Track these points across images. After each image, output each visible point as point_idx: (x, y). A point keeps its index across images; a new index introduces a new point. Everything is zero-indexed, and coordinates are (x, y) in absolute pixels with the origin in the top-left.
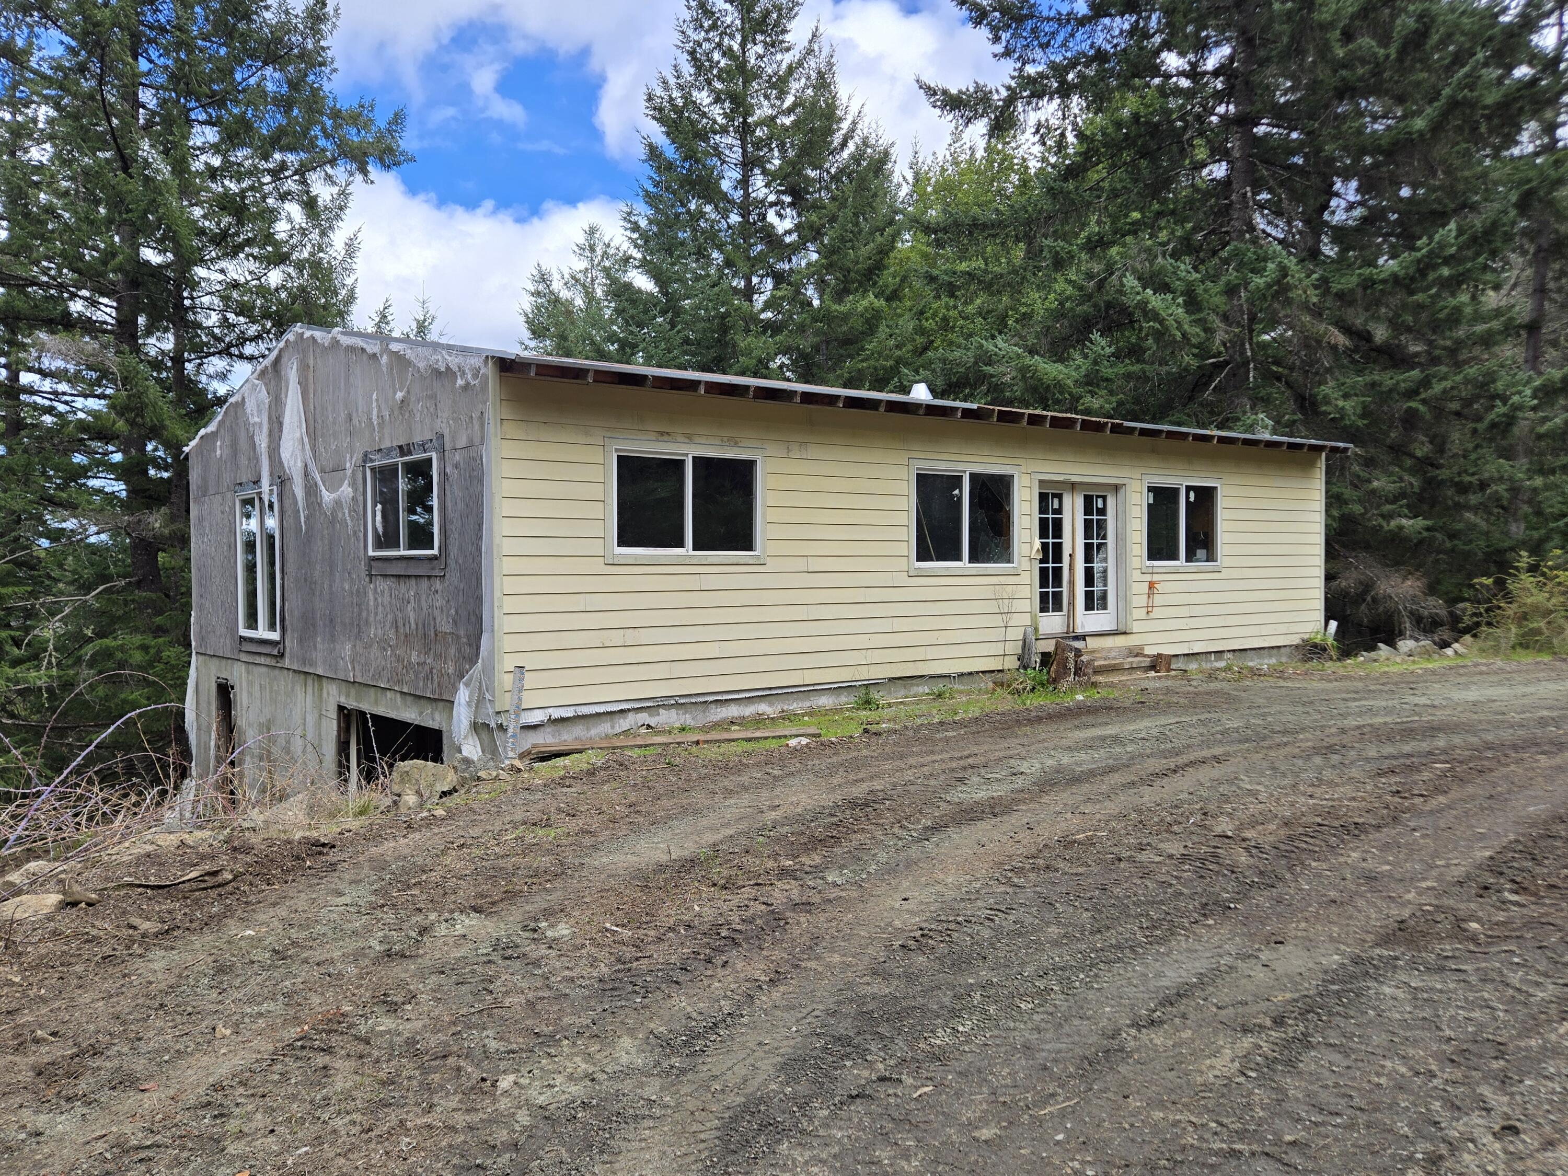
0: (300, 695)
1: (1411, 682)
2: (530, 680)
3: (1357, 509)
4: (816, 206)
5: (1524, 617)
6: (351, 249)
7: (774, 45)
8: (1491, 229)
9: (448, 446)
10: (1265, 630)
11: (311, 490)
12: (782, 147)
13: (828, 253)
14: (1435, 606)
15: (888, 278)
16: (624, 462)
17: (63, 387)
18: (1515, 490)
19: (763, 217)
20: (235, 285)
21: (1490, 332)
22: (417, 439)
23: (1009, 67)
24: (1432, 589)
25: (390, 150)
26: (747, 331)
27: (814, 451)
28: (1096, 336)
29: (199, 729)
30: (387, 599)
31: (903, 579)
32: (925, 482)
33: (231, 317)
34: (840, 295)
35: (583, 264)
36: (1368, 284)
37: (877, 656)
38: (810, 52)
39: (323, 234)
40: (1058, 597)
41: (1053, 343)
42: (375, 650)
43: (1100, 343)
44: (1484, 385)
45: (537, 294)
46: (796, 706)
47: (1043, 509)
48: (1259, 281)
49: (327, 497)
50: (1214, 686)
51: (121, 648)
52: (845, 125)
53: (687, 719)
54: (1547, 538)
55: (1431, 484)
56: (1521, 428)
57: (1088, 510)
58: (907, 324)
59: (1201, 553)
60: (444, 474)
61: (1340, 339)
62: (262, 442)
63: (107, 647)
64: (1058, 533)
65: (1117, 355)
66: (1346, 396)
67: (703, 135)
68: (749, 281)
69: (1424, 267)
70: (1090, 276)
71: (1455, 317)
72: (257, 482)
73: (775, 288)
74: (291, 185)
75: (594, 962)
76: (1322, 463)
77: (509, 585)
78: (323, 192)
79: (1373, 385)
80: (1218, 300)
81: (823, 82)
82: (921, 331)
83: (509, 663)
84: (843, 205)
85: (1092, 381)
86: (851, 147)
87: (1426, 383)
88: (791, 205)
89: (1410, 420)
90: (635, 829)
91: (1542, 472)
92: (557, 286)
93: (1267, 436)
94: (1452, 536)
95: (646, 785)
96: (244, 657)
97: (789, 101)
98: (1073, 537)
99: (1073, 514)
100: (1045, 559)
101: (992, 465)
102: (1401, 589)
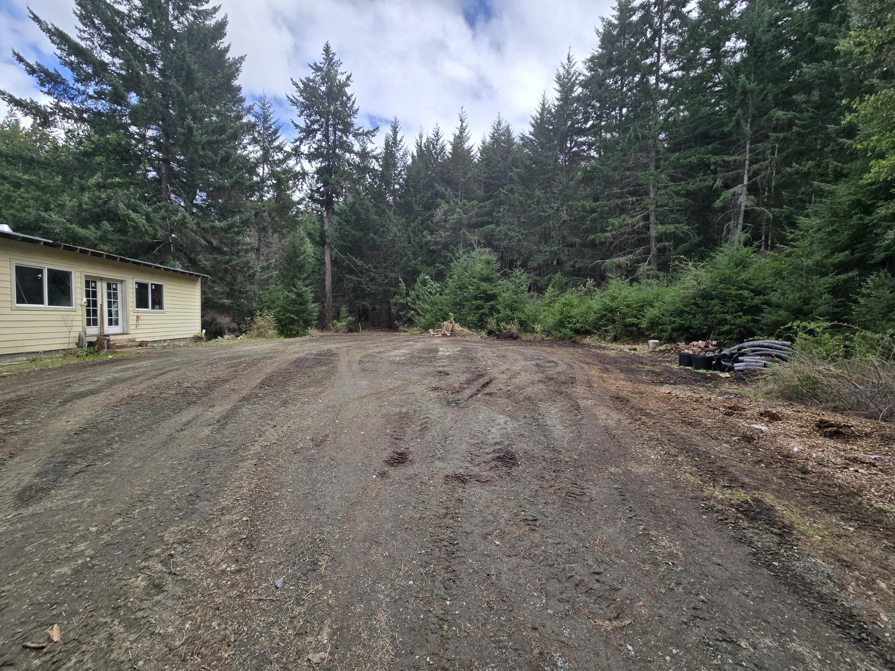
1: (230, 346)
3: (210, 296)
5: (259, 328)
8: (248, 220)
10: (181, 333)
14: (234, 325)
18: (255, 294)
21: (247, 249)
23: (50, 99)
24: (233, 321)
28: (104, 223)
31: (9, 311)
32: (21, 272)
36: (213, 227)
40: (95, 320)
41: (81, 221)
43: (107, 226)
44: (247, 264)
47: (87, 286)
48: (174, 218)
50: (165, 350)
54: (263, 308)
55: (232, 290)
56: (257, 277)
57: (109, 288)
59: (158, 306)
61: (204, 242)
64: (95, 296)
66: (206, 261)
69: (230, 227)
70: (99, 198)
71: (238, 243)
76: (200, 281)
79: (215, 258)
80: (158, 220)
87: (230, 260)
89: (226, 271)
91: (262, 289)
93: (180, 269)
94: (238, 306)
98: (102, 298)
99: (102, 290)
100: (88, 306)
101: (60, 266)
102: (224, 320)
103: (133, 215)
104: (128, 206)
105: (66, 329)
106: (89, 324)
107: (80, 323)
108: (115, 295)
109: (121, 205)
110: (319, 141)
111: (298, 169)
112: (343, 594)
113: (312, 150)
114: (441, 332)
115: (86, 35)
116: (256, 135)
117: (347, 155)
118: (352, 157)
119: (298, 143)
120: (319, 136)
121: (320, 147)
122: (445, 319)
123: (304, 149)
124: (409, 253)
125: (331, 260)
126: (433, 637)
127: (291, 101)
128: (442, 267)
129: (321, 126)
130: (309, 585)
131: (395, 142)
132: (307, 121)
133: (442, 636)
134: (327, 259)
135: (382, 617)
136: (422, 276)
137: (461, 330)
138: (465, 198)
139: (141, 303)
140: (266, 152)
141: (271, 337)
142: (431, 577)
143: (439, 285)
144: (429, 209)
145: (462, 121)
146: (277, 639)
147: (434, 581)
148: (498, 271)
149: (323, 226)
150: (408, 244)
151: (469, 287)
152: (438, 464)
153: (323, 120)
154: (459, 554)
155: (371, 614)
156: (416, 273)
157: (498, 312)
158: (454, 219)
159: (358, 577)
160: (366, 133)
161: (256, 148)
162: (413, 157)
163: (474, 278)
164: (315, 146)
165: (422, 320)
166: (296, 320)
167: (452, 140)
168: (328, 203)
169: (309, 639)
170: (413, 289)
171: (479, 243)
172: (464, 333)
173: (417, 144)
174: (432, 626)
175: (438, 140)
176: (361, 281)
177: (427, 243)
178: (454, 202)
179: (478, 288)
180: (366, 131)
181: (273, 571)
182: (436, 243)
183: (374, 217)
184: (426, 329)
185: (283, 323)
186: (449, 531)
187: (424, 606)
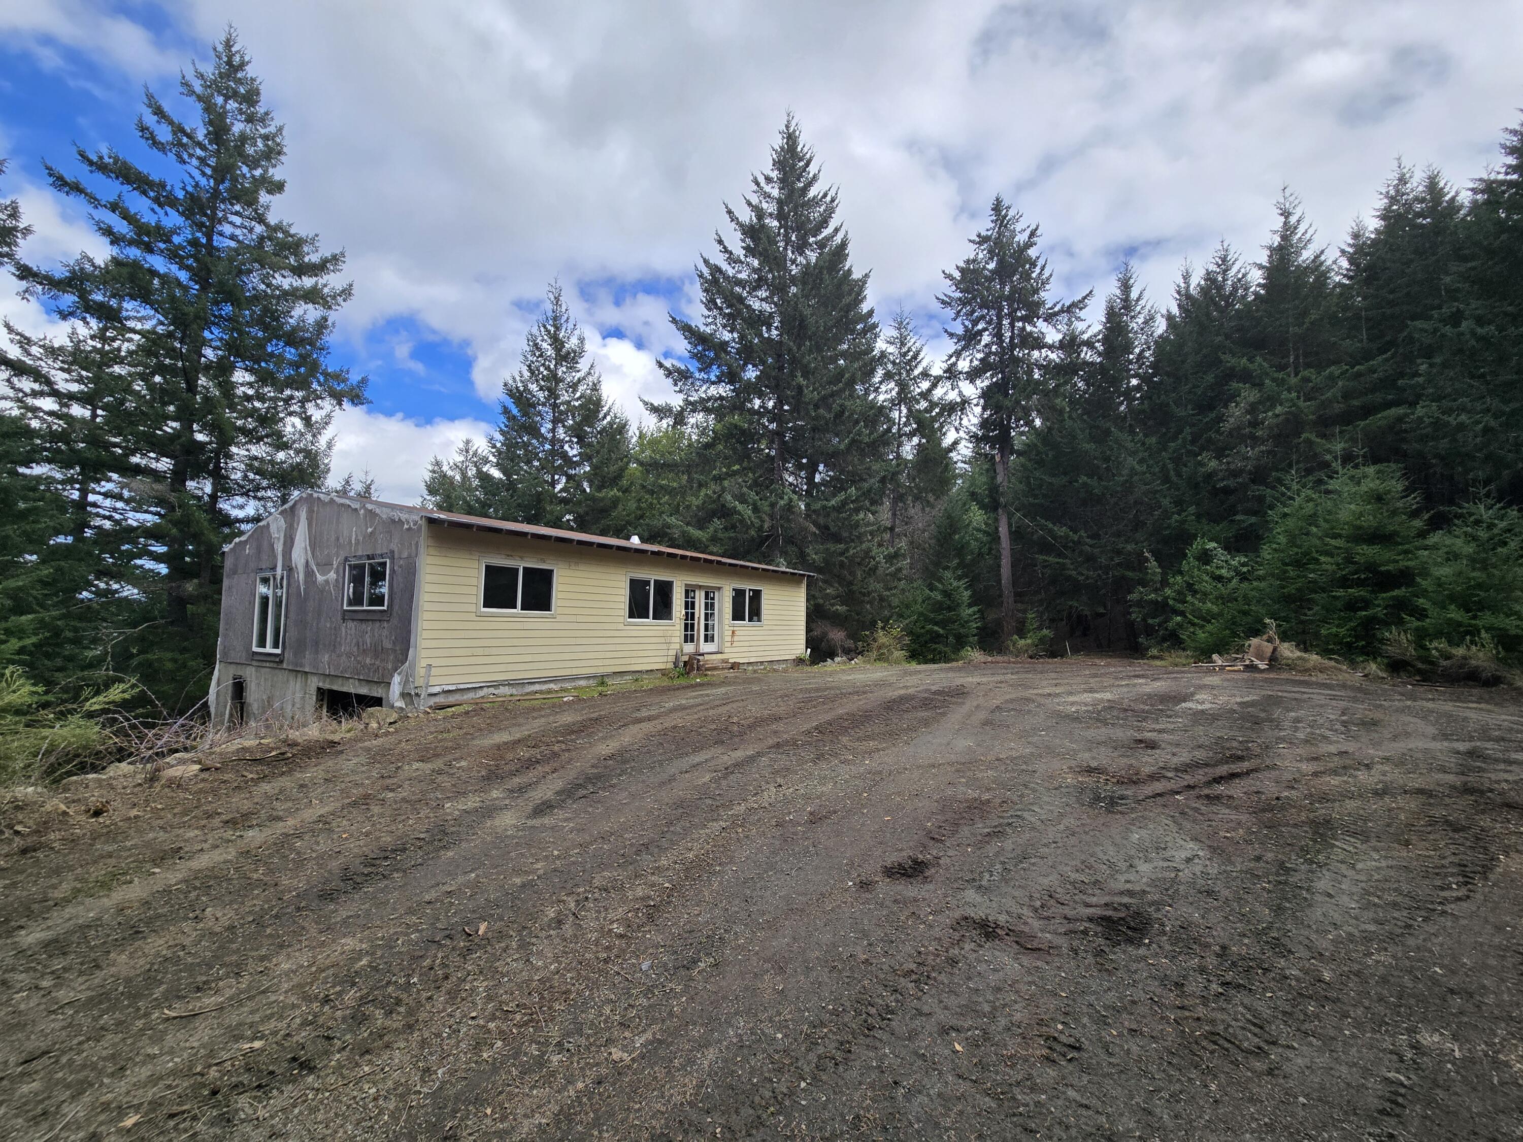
0: (292, 683)
1: (831, 674)
2: (434, 671)
3: (821, 601)
4: (590, 445)
5: (880, 648)
6: (330, 445)
7: (571, 368)
9: (396, 556)
10: (782, 652)
11: (309, 573)
12: (574, 417)
13: (594, 467)
14: (850, 643)
15: (624, 482)
16: (488, 568)
17: (120, 505)
19: (562, 447)
20: (256, 458)
21: (874, 530)
22: (379, 552)
23: (682, 396)
24: (849, 636)
25: (358, 396)
26: (552, 502)
27: (582, 567)
28: (715, 520)
29: (218, 704)
30: (353, 631)
31: (621, 626)
32: (633, 582)
33: (251, 476)
34: (600, 488)
35: (462, 458)
36: (824, 507)
37: (607, 662)
38: (589, 373)
39: (314, 436)
40: (692, 636)
41: (699, 521)
42: (344, 658)
43: (717, 523)
44: (868, 552)
45: (434, 472)
46: (568, 685)
47: (687, 596)
48: (782, 502)
49: (320, 578)
50: (759, 675)
51: (159, 660)
52: (605, 409)
53: (514, 691)
54: (889, 617)
55: (850, 592)
56: (880, 571)
57: (707, 598)
58: (632, 505)
59: (755, 618)
60: (393, 571)
61: (815, 529)
62: (279, 548)
63: (148, 660)
64: (693, 608)
65: (726, 528)
66: (816, 554)
67: (533, 406)
68: (553, 477)
69: (844, 503)
70: (714, 493)
71: (857, 525)
72: (274, 568)
73: (567, 482)
74: (295, 408)
75: (479, 772)
76: (805, 582)
77: (426, 625)
78: (316, 415)
79: (827, 549)
80: (767, 509)
81: (595, 388)
82: (640, 508)
83: (424, 663)
84: (603, 446)
85: (714, 539)
86: (609, 418)
87: (847, 550)
88: (577, 443)
89: (842, 565)
90: (491, 732)
92: (445, 468)
93: (784, 569)
94: (857, 614)
95: (495, 716)
96: (254, 663)
97: (578, 395)
98: (700, 611)
99: (700, 599)
100: (687, 619)
101: (664, 576)
102: (837, 635)
103: (740, 507)
104: (735, 497)
105: (665, 646)
106: (686, 641)
107: (677, 640)
108: (713, 605)
109: (729, 497)
110: (986, 346)
111: (953, 396)
112: (694, 1008)
113: (976, 363)
114: (1243, 660)
115: (710, 320)
116: (890, 366)
117: (1036, 354)
118: (1044, 355)
119: (954, 359)
120: (986, 338)
121: (988, 355)
122: (1256, 633)
123: (964, 365)
124: (1166, 502)
125: (1010, 532)
126: (747, 1111)
127: (943, 302)
128: (1253, 519)
129: (989, 323)
130: (671, 981)
131: (1127, 304)
132: (967, 323)
133: (759, 1117)
134: (1003, 530)
135: (711, 1053)
136: (1197, 545)
137: (1299, 658)
138: (1308, 366)
139: (738, 615)
140: (903, 387)
141: (897, 662)
142: (812, 1043)
143: (1243, 559)
144: (1211, 408)
145: (1286, 214)
146: (602, 1018)
147: (811, 1050)
148: (1415, 514)
149: (994, 478)
150: (1163, 483)
151: (1323, 559)
152: (971, 895)
153: (992, 312)
154: (879, 1034)
155: (703, 1044)
156: (1185, 538)
157: (1421, 614)
158: (1277, 416)
159: (725, 998)
160: (1069, 307)
161: (890, 386)
162: (1170, 318)
163: (1336, 536)
164: (980, 356)
165: (1201, 635)
166: (942, 636)
167: (1263, 259)
168: (1003, 441)
169: (627, 1034)
170: (1181, 573)
171: (1348, 458)
172: (1310, 665)
173: (1179, 292)
174: (757, 1099)
175: (1225, 271)
176: (1064, 564)
177: (1209, 476)
178: (1274, 380)
179: (1349, 560)
180: (1067, 304)
181: (651, 951)
182: (1235, 474)
183: (1087, 446)
184: (1205, 653)
185: (922, 639)
186: (892, 998)
187: (769, 1071)
